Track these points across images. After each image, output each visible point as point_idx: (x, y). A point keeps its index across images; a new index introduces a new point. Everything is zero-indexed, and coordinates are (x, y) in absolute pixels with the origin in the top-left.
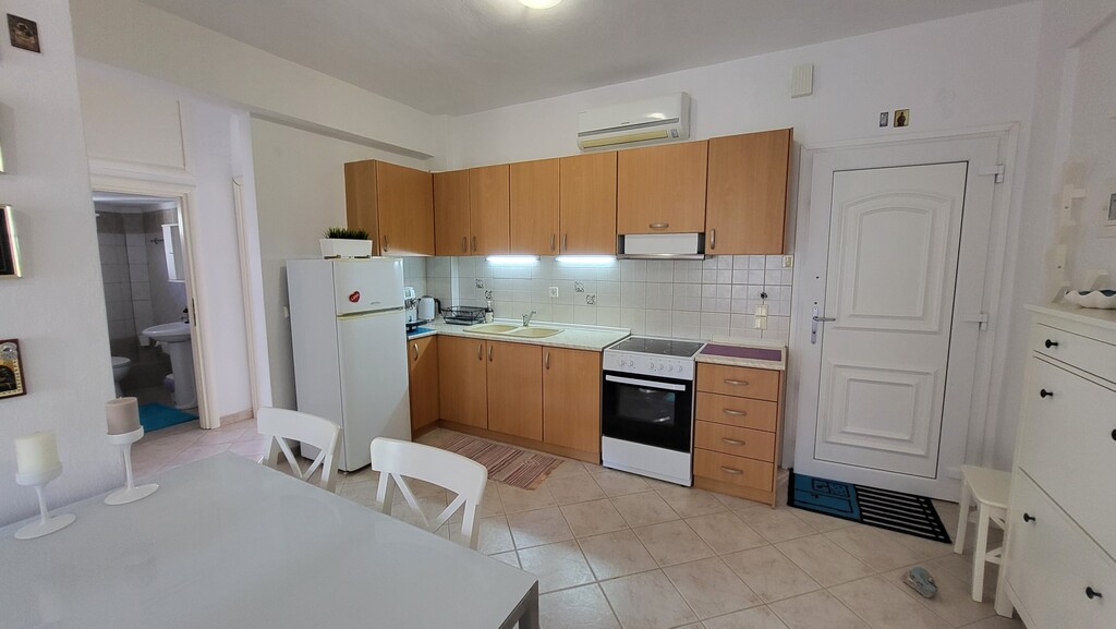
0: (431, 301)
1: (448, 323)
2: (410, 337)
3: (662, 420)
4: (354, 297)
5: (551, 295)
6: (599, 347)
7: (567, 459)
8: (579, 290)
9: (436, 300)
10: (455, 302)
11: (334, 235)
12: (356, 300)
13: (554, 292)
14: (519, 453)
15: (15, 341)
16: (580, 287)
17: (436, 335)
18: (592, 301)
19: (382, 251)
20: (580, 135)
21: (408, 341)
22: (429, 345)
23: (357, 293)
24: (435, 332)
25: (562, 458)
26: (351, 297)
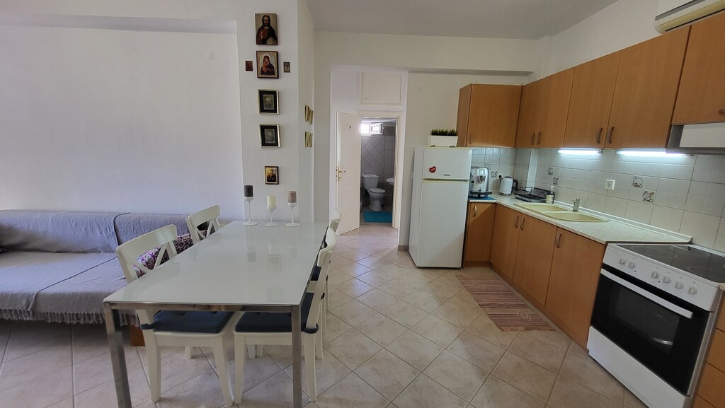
0: (511, 181)
1: (517, 198)
2: (471, 201)
3: (665, 342)
4: (433, 170)
5: (608, 188)
6: (604, 240)
7: (561, 331)
8: (636, 185)
9: (514, 181)
10: (530, 184)
11: (434, 133)
12: (433, 172)
13: (610, 184)
14: (525, 306)
15: (277, 167)
16: (638, 182)
17: (495, 203)
18: (649, 198)
19: (468, 143)
20: (658, 18)
21: (468, 202)
22: (487, 210)
23: (434, 167)
24: (494, 201)
25: (554, 327)
26: (431, 169)
